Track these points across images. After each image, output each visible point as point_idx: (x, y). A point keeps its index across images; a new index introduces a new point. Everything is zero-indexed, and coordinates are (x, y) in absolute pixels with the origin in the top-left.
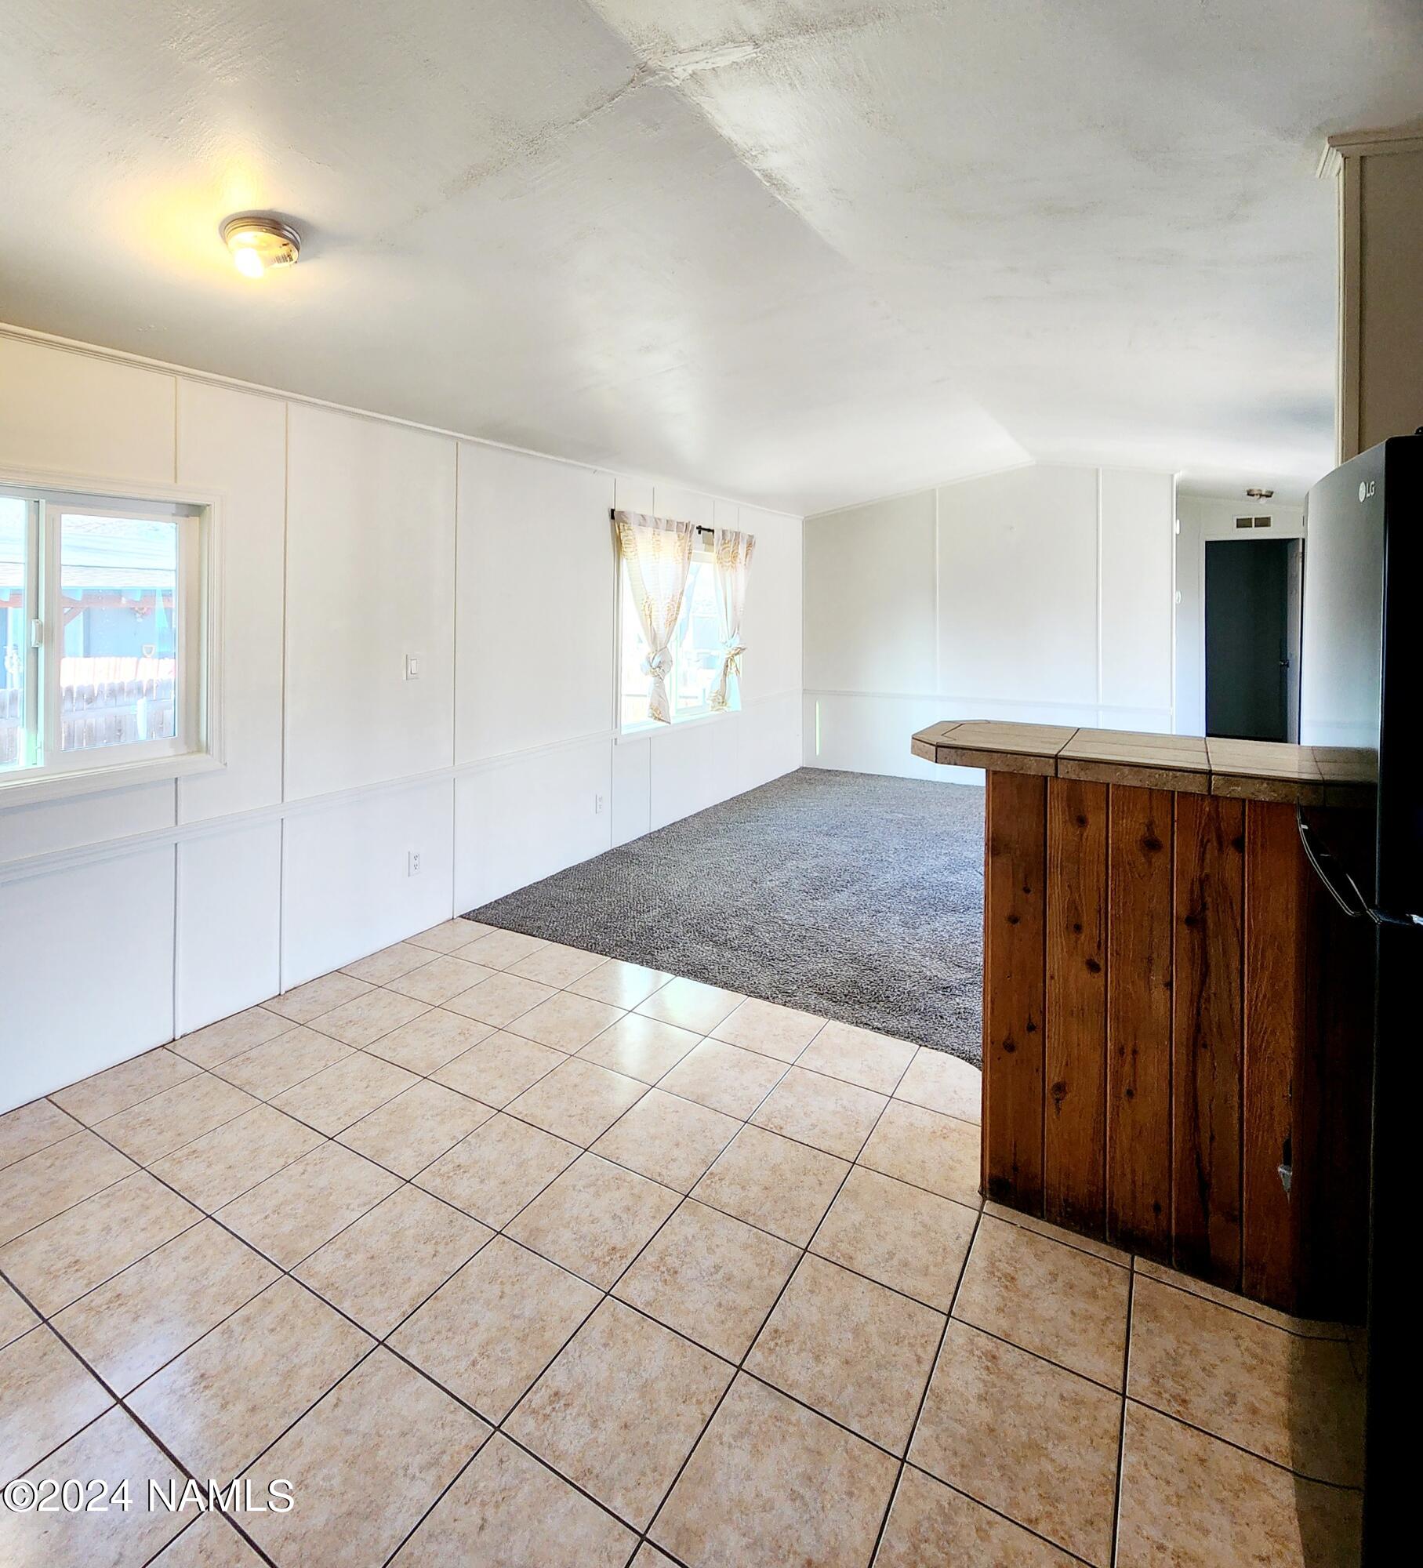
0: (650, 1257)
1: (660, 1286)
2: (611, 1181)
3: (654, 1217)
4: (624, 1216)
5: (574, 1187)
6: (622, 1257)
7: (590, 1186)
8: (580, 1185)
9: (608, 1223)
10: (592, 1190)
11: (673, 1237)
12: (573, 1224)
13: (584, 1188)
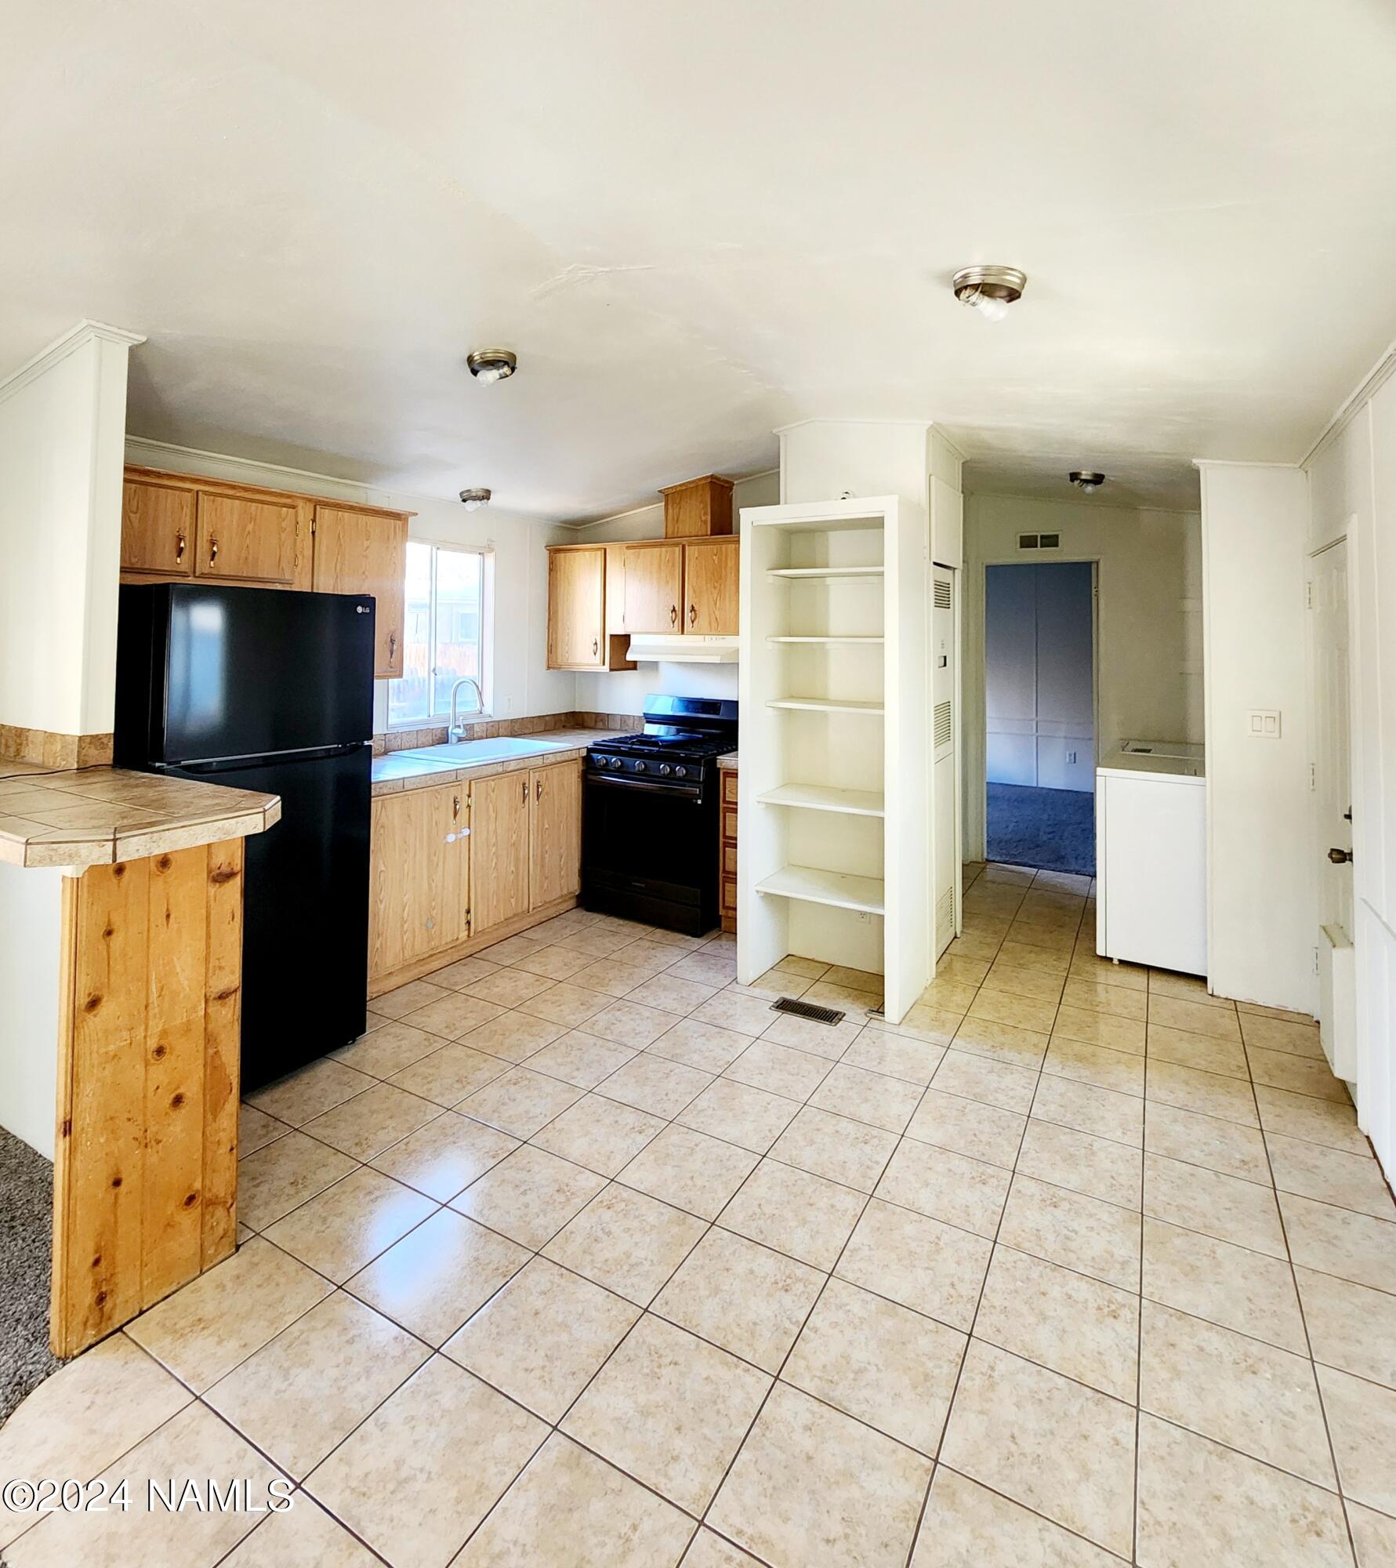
0: (578, 1202)
1: (572, 1182)
2: (614, 1269)
3: (572, 1233)
4: (600, 1234)
5: (652, 1264)
6: (601, 1202)
7: (637, 1264)
8: (646, 1266)
9: (614, 1228)
10: (633, 1260)
11: (556, 1216)
12: (648, 1229)
13: (642, 1263)
